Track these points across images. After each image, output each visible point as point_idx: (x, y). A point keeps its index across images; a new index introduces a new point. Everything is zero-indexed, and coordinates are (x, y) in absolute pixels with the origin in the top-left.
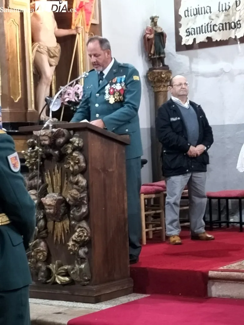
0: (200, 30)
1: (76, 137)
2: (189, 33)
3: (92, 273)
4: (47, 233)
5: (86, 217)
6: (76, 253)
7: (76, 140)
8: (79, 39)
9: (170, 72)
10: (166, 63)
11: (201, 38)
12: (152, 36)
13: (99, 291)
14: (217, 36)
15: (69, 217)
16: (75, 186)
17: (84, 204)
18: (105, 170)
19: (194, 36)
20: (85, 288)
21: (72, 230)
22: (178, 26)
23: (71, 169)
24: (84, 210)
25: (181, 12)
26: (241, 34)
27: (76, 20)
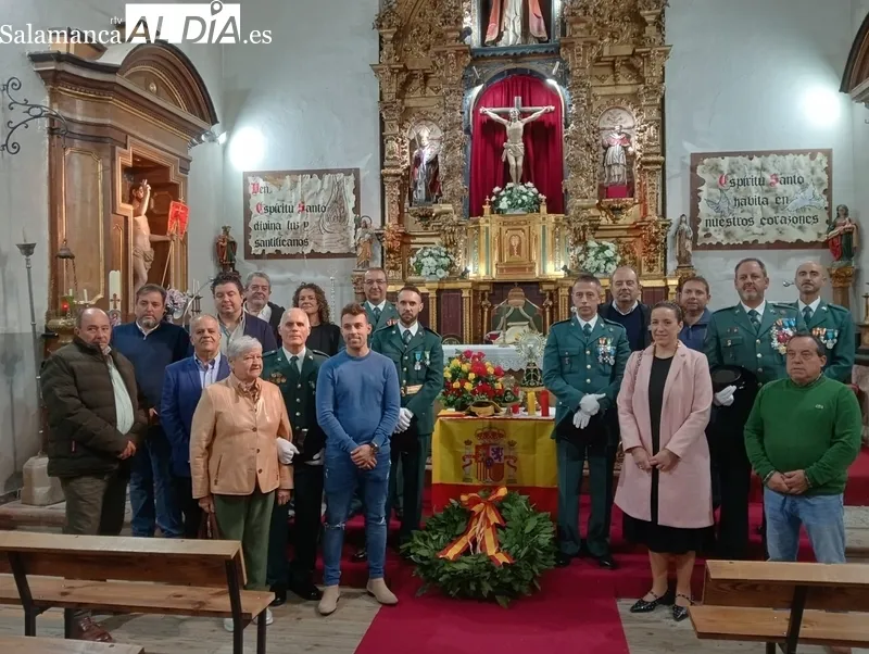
0: (270, 243)
2: (258, 245)
10: (236, 269)
11: (270, 250)
12: (225, 244)
14: (285, 250)
19: (263, 248)
22: (247, 236)
25: (251, 225)
26: (307, 251)
27: (172, 228)
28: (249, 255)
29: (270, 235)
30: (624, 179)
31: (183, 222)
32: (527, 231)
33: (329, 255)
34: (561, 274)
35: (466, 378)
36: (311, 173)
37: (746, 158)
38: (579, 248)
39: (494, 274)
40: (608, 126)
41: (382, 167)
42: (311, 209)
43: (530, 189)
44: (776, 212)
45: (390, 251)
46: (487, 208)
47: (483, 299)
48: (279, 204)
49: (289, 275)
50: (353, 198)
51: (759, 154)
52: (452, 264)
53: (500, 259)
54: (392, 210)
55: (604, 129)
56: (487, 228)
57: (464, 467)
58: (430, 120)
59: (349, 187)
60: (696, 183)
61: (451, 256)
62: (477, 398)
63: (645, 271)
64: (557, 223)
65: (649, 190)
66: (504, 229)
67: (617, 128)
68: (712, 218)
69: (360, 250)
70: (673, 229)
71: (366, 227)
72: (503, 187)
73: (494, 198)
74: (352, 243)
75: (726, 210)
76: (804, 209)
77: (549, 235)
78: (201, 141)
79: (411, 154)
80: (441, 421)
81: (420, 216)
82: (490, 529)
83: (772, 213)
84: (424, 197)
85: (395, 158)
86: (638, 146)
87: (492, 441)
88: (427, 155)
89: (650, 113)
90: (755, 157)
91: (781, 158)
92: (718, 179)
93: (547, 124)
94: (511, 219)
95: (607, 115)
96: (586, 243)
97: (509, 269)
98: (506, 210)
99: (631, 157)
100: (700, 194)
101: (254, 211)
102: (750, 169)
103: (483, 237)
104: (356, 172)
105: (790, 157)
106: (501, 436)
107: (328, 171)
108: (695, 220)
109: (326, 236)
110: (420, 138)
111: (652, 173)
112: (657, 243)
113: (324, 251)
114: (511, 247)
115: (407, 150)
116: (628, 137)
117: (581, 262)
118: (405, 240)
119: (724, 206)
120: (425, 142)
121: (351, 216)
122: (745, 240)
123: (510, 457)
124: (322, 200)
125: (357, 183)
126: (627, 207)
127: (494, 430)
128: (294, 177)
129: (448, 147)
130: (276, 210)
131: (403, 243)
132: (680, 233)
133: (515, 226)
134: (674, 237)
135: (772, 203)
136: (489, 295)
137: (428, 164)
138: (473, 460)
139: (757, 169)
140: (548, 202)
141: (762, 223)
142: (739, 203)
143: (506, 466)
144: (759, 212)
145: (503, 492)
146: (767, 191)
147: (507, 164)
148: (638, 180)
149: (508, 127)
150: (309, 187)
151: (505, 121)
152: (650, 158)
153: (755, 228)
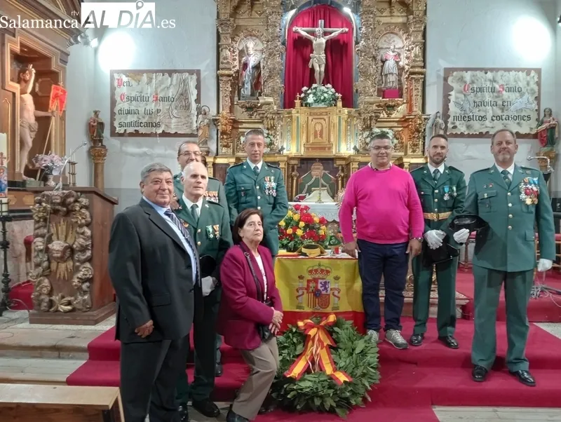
0: (130, 124)
1: (83, 197)
2: (121, 126)
3: (92, 302)
4: (50, 271)
5: (90, 260)
6: (80, 288)
7: (84, 201)
8: (53, 119)
9: (106, 150)
10: (104, 144)
11: (131, 130)
12: (95, 124)
13: (98, 315)
14: (142, 130)
15: (73, 259)
16: (81, 236)
17: (89, 249)
18: (103, 224)
19: (125, 128)
20: (86, 313)
21: (77, 269)
22: (112, 119)
23: (79, 222)
24: (88, 253)
25: (116, 110)
26: (160, 131)
27: (53, 106)
28: (114, 133)
29: (130, 118)
30: (396, 85)
31: (62, 102)
32: (327, 120)
33: (176, 135)
34: (352, 152)
35: (297, 226)
36: (163, 72)
37: (483, 73)
38: (367, 133)
39: (302, 152)
40: (385, 46)
41: (218, 69)
42: (163, 99)
43: (329, 90)
44: (503, 112)
45: (224, 133)
46: (298, 102)
47: (293, 170)
48: (138, 94)
49: (145, 149)
50: (195, 92)
51: (492, 70)
52: (271, 144)
53: (307, 141)
54: (225, 102)
55: (382, 48)
56: (298, 117)
57: (297, 297)
58: (255, 36)
59: (192, 84)
60: (447, 89)
61: (272, 137)
62: (306, 242)
63: (409, 152)
64: (350, 115)
65: (414, 93)
66: (310, 118)
67: (392, 47)
68: (457, 115)
69: (200, 132)
70: (430, 122)
71: (205, 114)
72: (310, 87)
73: (303, 95)
74: (195, 125)
75: (468, 110)
76: (521, 110)
77: (343, 123)
78: (77, 42)
79: (240, 61)
80: (279, 260)
81: (246, 108)
82: (324, 349)
83: (499, 113)
84: (250, 93)
85: (228, 63)
86: (407, 61)
87: (321, 276)
88: (252, 62)
89: (416, 37)
90: (489, 73)
91: (506, 73)
92: (463, 87)
93: (341, 42)
94: (315, 111)
95: (384, 38)
96: (371, 129)
97: (313, 148)
98: (312, 103)
99: (401, 69)
100: (449, 97)
101: (118, 99)
102: (486, 81)
103: (295, 124)
104: (198, 73)
105: (513, 73)
106: (328, 272)
107: (176, 71)
108: (446, 116)
109: (174, 120)
110: (247, 48)
111: (417, 80)
112: (419, 132)
113: (173, 132)
114: (316, 132)
115: (237, 58)
116: (399, 55)
117: (367, 144)
118: (235, 126)
119: (467, 106)
120: (251, 51)
121: (194, 106)
122: (481, 131)
123: (335, 289)
124: (171, 93)
125: (198, 80)
126: (398, 105)
127: (322, 268)
128: (150, 75)
129: (270, 54)
130: (135, 99)
131: (233, 128)
132: (435, 125)
133: (318, 115)
134: (431, 128)
135: (500, 105)
136: (298, 167)
137: (253, 68)
138: (305, 291)
139: (490, 81)
140: (343, 99)
141: (492, 120)
142: (477, 105)
143: (331, 295)
144: (491, 112)
145: (332, 318)
146: (497, 97)
147: (312, 70)
148: (406, 86)
149: (314, 42)
150: (161, 83)
151: (312, 37)
152: (417, 70)
153: (488, 123)
